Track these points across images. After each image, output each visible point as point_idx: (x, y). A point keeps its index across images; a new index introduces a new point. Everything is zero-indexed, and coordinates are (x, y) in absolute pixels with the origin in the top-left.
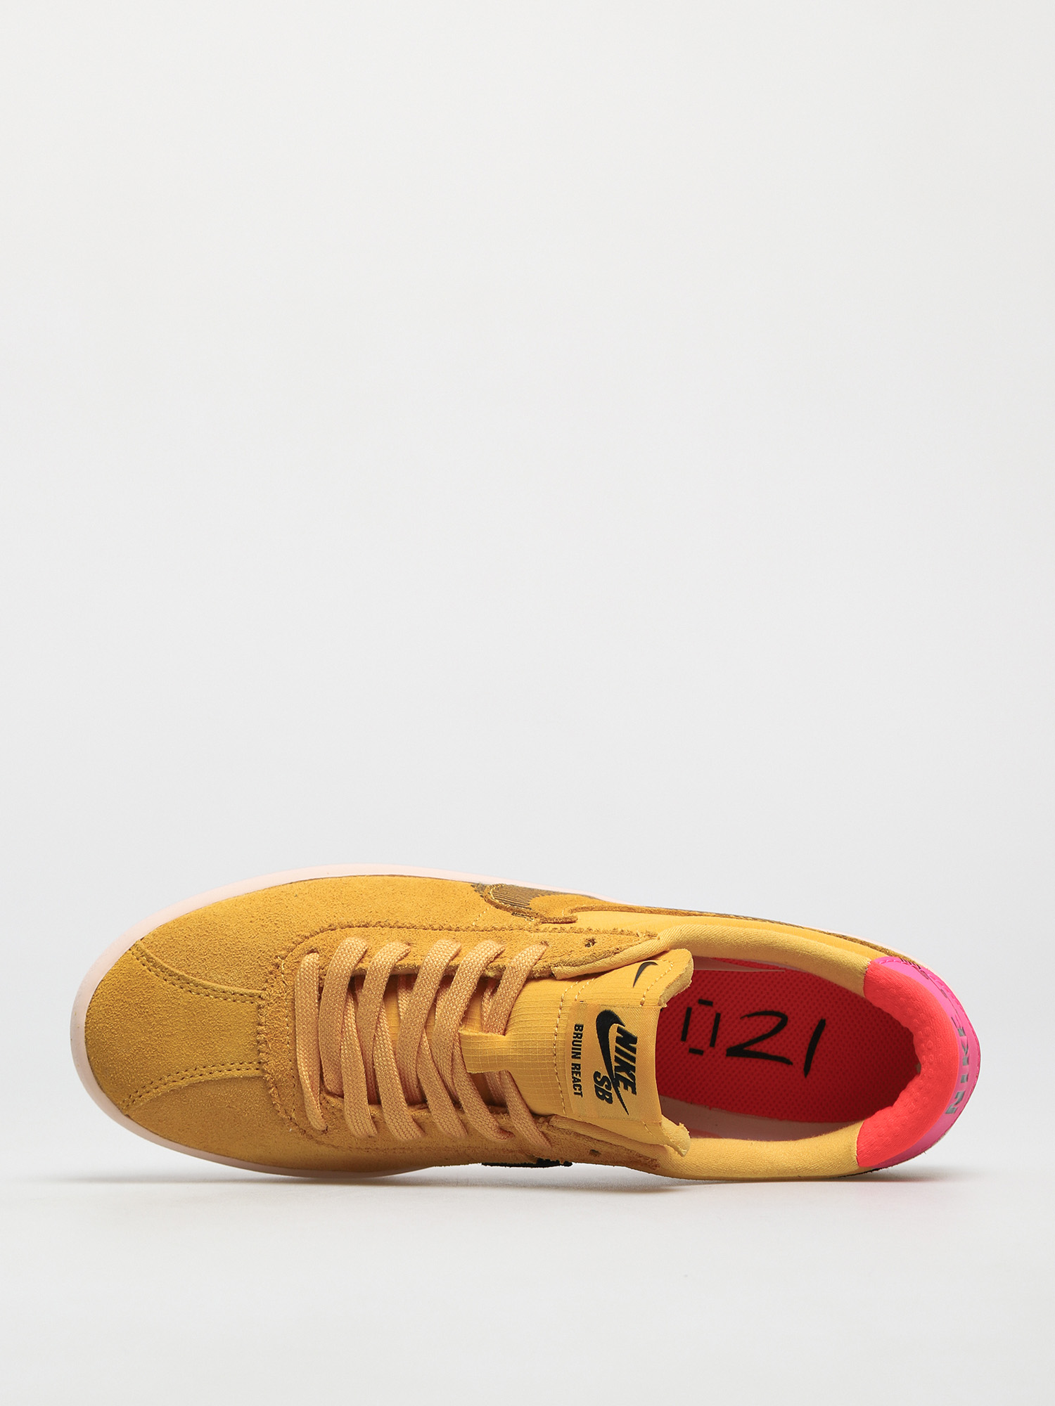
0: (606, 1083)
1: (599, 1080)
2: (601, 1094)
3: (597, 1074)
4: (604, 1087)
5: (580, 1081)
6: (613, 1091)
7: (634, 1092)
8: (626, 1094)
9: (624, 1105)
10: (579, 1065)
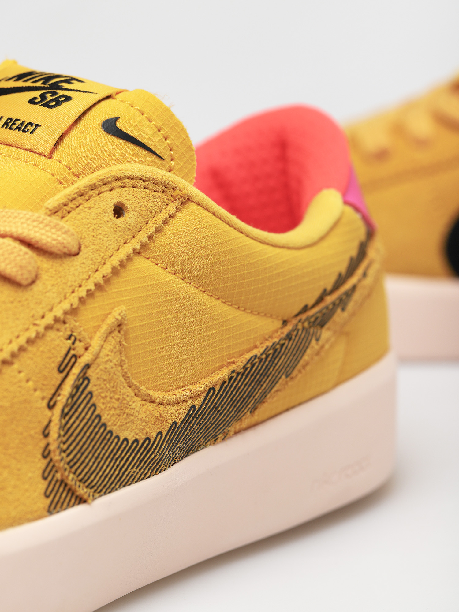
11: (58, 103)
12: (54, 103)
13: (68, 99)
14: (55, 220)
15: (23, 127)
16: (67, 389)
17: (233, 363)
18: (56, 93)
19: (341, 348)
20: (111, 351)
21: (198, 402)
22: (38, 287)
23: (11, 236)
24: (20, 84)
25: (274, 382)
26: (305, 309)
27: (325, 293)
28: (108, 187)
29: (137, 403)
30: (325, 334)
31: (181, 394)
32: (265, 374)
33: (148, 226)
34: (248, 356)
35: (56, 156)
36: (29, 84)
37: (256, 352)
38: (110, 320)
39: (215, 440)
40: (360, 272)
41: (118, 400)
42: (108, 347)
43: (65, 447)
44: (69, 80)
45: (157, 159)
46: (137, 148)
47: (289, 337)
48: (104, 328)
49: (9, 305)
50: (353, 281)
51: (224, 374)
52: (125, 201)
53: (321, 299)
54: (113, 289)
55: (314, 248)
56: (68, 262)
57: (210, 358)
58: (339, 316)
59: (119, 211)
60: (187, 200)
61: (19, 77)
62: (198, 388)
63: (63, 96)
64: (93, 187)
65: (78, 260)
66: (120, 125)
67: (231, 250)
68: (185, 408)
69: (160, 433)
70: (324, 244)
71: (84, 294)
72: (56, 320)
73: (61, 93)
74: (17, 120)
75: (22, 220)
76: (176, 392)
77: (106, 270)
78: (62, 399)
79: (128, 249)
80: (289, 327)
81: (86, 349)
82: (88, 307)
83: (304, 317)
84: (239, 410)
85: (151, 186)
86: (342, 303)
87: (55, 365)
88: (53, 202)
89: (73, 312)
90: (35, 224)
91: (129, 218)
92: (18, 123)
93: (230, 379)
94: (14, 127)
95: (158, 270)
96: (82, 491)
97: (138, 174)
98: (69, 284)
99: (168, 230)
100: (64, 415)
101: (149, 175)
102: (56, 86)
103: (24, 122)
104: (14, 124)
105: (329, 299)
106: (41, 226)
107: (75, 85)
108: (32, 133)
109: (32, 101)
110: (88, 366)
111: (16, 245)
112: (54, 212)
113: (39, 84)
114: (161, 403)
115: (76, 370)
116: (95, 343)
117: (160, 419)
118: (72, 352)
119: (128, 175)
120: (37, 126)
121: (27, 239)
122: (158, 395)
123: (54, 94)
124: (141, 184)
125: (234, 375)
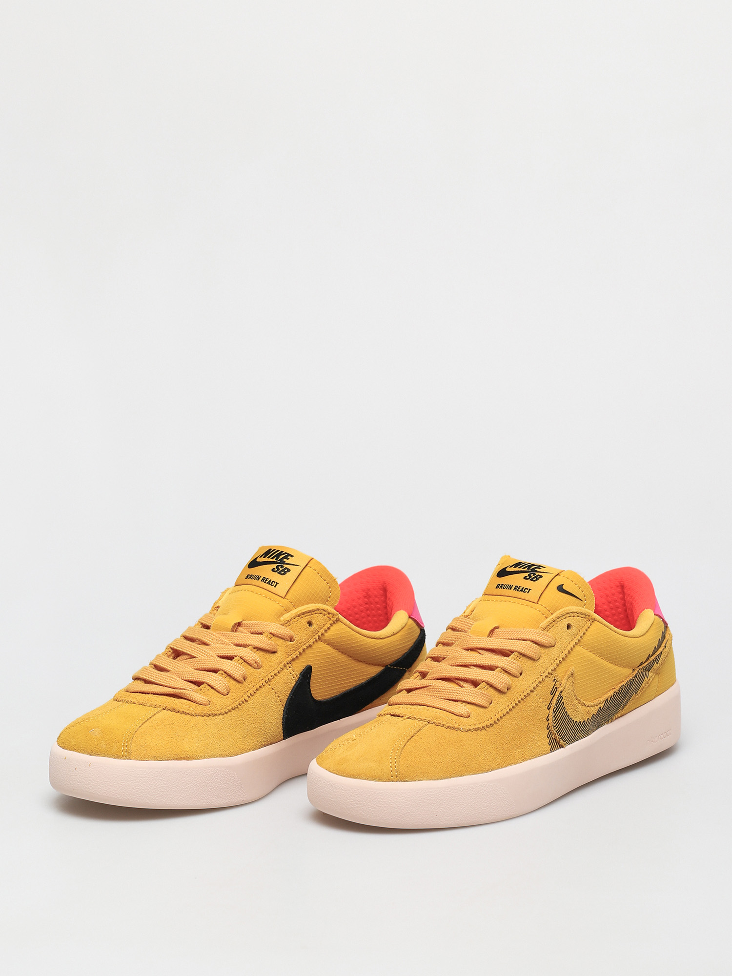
0: (280, 567)
1: (276, 570)
2: (283, 572)
3: (273, 570)
4: (281, 569)
5: (271, 580)
6: (285, 566)
7: (292, 556)
8: (290, 560)
9: (293, 565)
10: (264, 577)
11: (537, 579)
12: (535, 579)
13: (541, 577)
14: (545, 632)
15: (523, 590)
16: (555, 701)
17: (615, 688)
18: (535, 574)
19: (657, 679)
20: (570, 685)
21: (602, 705)
22: (541, 661)
23: (529, 640)
24: (517, 569)
25: (631, 697)
26: (642, 663)
27: (650, 656)
28: (564, 617)
29: (580, 706)
30: (650, 674)
31: (596, 702)
32: (627, 693)
33: (580, 632)
34: (620, 685)
35: (539, 603)
36: (521, 569)
37: (623, 683)
38: (569, 673)
39: (608, 722)
40: (663, 645)
41: (573, 705)
42: (568, 683)
43: (555, 725)
44: (539, 567)
45: (580, 601)
46: (572, 597)
47: (636, 676)
48: (567, 676)
49: (531, 668)
50: (660, 650)
51: (611, 693)
52: (571, 623)
53: (648, 659)
54: (568, 660)
55: (644, 636)
56: (551, 649)
57: (606, 687)
58: (656, 666)
59: (569, 627)
60: (594, 620)
61: (516, 565)
62: (602, 699)
63: (538, 575)
64: (558, 618)
65: (555, 649)
66: (564, 587)
67: (612, 641)
68: (597, 708)
69: (588, 719)
70: (648, 634)
71: (558, 662)
72: (549, 673)
73: (537, 574)
74: (520, 587)
75: (533, 633)
76: (594, 701)
77: (566, 652)
78: (553, 706)
79: (573, 643)
80: (636, 672)
81: (560, 685)
82: (560, 667)
83: (641, 667)
84: (617, 709)
85: (580, 615)
86: (656, 660)
87: (549, 692)
88: (544, 624)
89: (555, 670)
90: (538, 634)
91: (573, 630)
92: (521, 588)
93: (614, 695)
94: (519, 590)
95: (584, 650)
96: (562, 742)
97: (575, 611)
98: (553, 658)
99: (588, 633)
100: (554, 712)
101: (579, 611)
102: (533, 570)
103: (523, 588)
104: (519, 588)
105: (652, 659)
106: (540, 635)
107: (542, 570)
108: (528, 593)
109: (525, 578)
110: (562, 692)
111: (531, 643)
112: (544, 629)
113: (526, 569)
114: (588, 706)
115: (557, 694)
116: (564, 682)
117: (588, 713)
118: (555, 686)
119: (571, 611)
120: (530, 589)
121: (535, 641)
122: (587, 703)
123: (534, 574)
124: (576, 615)
125: (615, 694)
